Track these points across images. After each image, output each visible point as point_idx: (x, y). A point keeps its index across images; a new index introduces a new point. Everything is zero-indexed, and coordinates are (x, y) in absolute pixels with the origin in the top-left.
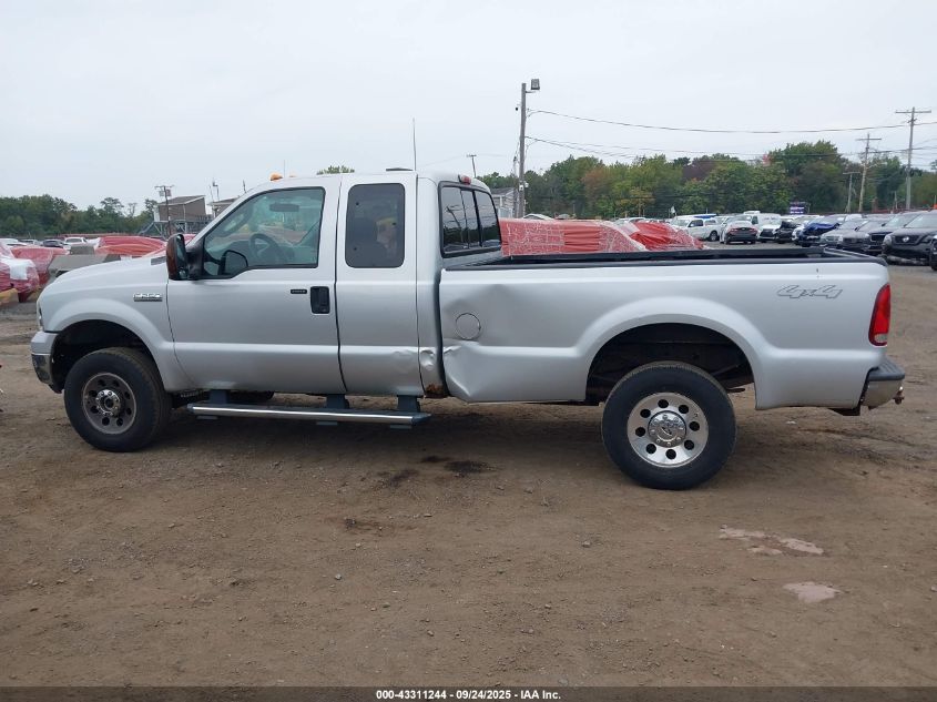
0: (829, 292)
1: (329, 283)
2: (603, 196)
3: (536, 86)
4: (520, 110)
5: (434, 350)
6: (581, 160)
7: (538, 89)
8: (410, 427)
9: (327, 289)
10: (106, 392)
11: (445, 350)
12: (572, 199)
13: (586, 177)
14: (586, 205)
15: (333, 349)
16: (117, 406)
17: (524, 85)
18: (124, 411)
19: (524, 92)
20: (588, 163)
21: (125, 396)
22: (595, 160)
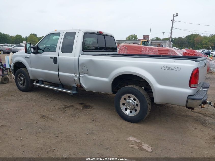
0: (177, 69)
1: (57, 56)
2: (200, 44)
3: (177, 14)
4: (172, 21)
5: (78, 75)
6: (195, 35)
7: (178, 15)
8: (72, 95)
9: (56, 58)
10: (21, 78)
11: (80, 76)
12: (191, 44)
13: (196, 39)
14: (194, 46)
15: (57, 73)
16: (23, 81)
17: (174, 15)
18: (24, 83)
19: (174, 16)
20: (196, 35)
21: (24, 79)
22: (199, 35)
